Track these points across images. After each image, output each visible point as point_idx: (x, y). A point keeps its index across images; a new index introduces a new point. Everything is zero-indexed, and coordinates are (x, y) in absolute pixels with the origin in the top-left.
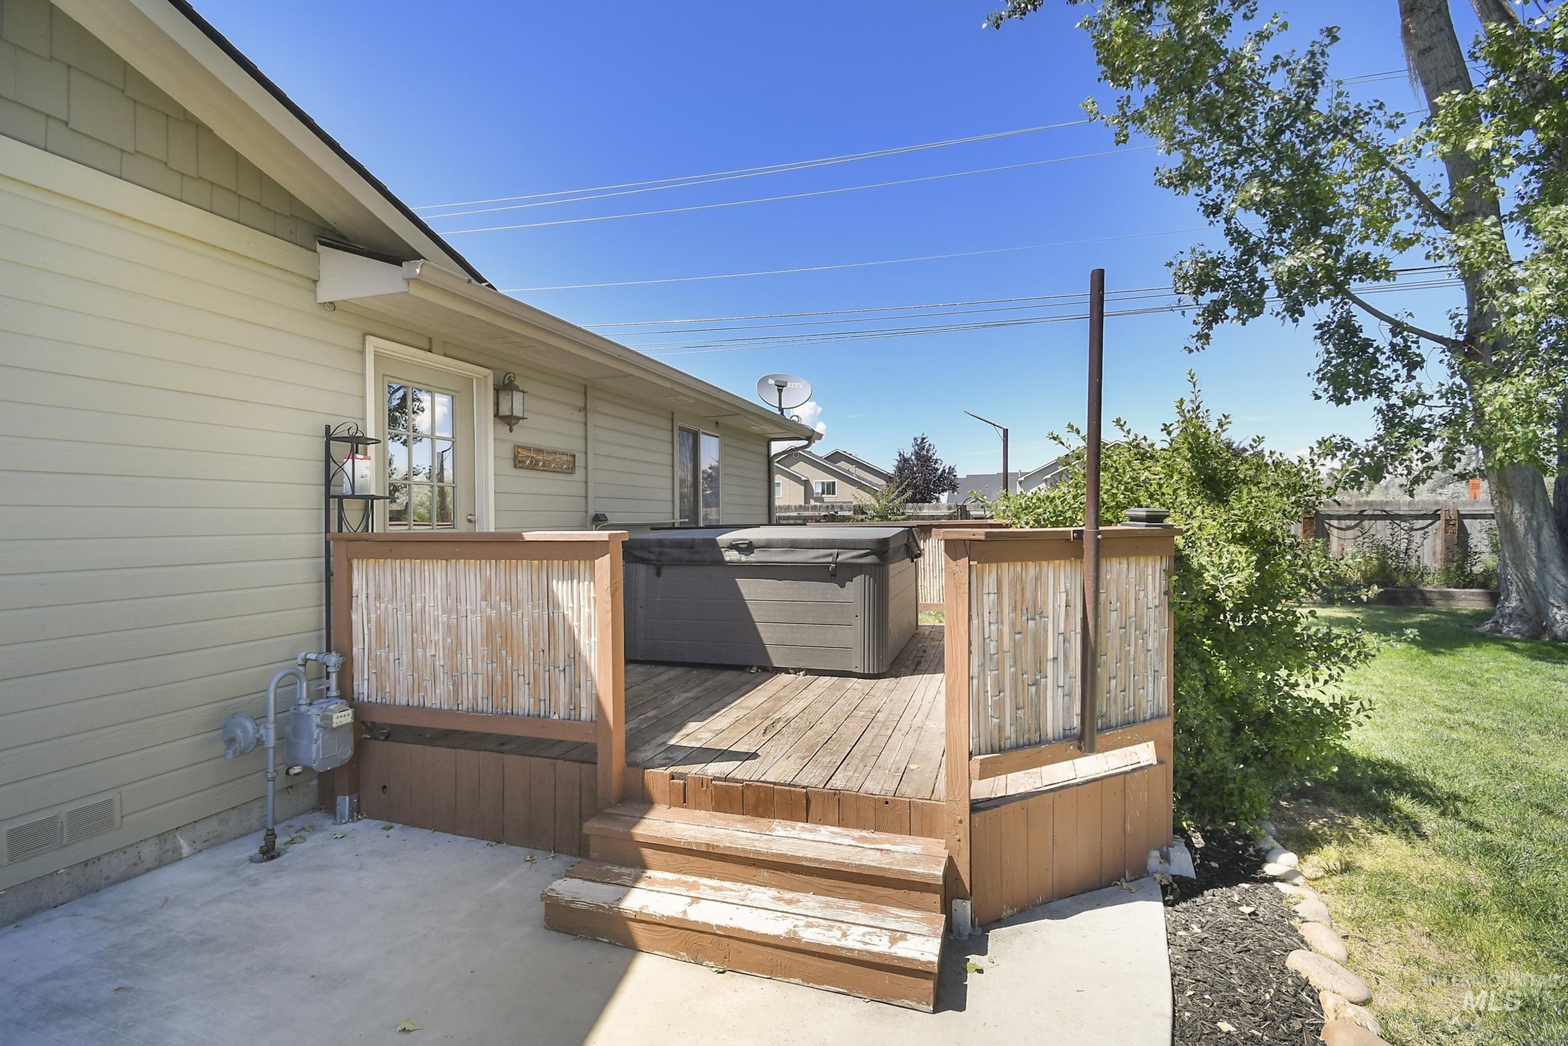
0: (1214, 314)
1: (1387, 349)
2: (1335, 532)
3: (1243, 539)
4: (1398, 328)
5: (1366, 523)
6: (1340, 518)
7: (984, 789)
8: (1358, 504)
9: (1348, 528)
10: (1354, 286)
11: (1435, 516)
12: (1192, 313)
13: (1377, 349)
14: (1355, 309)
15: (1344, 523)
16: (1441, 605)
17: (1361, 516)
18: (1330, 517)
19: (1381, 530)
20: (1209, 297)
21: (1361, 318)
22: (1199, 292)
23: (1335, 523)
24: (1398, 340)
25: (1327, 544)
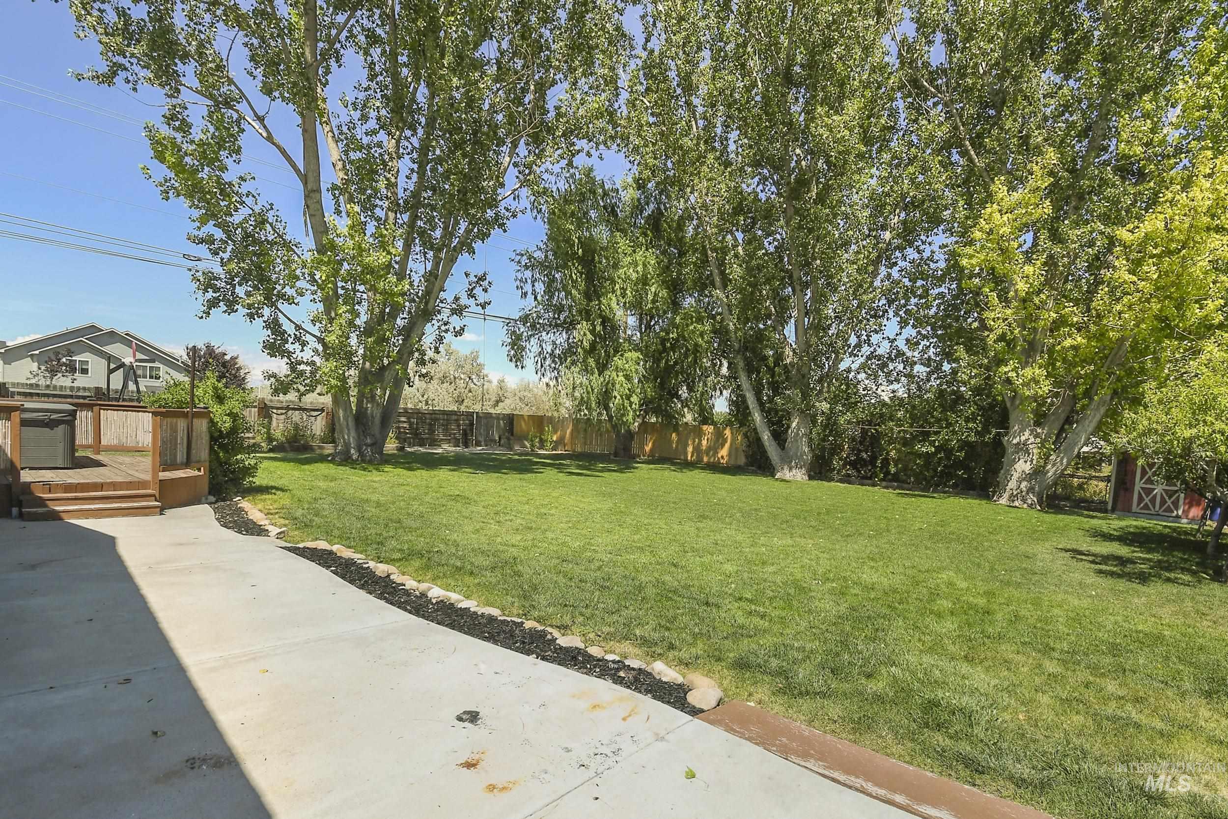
0: (213, 304)
1: (293, 336)
2: (275, 415)
3: (228, 415)
4: (298, 327)
5: (290, 412)
6: (278, 408)
7: (163, 475)
8: (287, 401)
9: (282, 414)
10: (280, 305)
11: (322, 410)
12: (201, 300)
13: (289, 335)
14: (280, 314)
15: (280, 411)
16: (318, 451)
17: (288, 408)
18: (273, 408)
19: (296, 416)
20: (210, 294)
21: (282, 319)
22: (206, 291)
23: (275, 411)
24: (297, 333)
25: (270, 423)
